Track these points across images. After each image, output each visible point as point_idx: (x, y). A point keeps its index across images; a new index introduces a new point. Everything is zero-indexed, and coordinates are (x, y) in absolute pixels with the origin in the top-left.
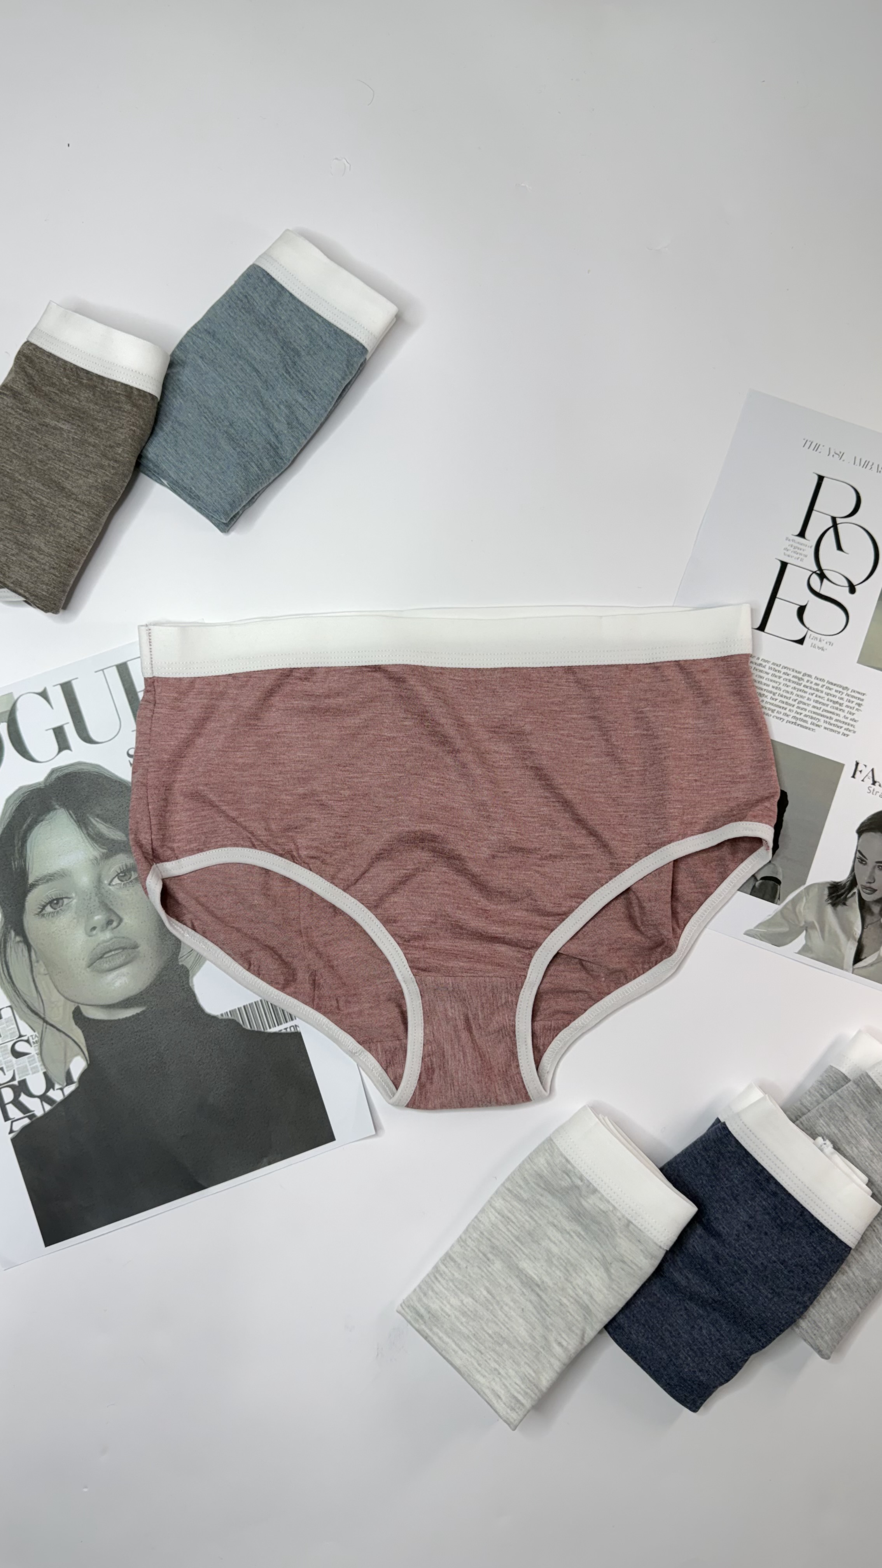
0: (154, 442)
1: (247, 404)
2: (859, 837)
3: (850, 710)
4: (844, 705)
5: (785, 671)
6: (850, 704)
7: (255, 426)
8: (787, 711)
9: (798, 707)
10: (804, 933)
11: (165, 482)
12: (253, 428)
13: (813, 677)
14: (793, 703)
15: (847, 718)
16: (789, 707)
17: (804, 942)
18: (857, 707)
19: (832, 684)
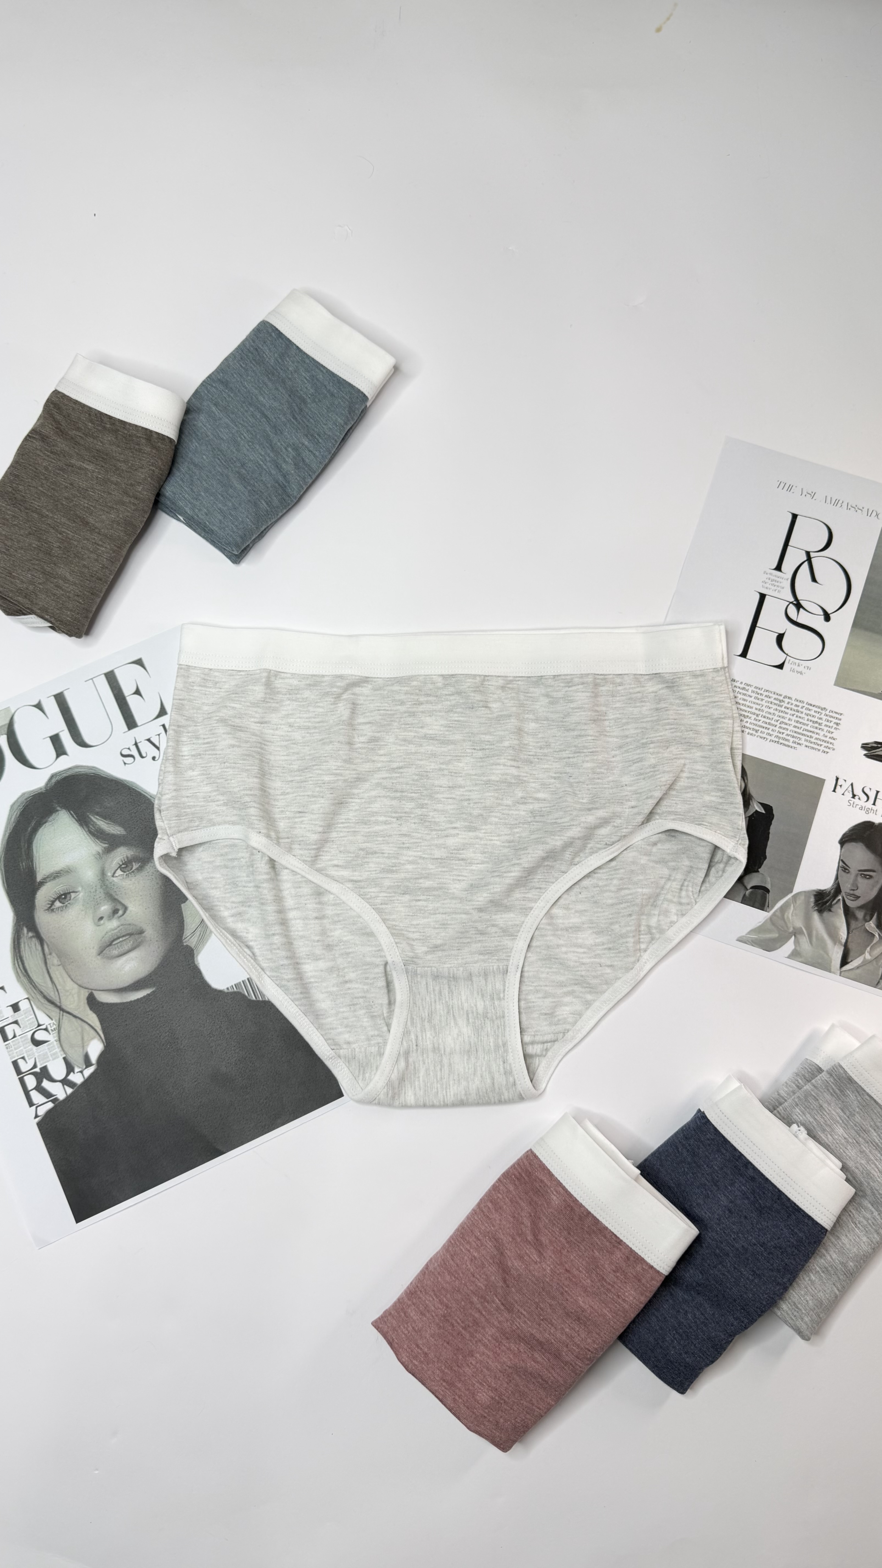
0: (171, 481)
1: (258, 447)
2: (842, 847)
3: (829, 729)
4: (823, 725)
5: (767, 694)
6: (828, 724)
7: (265, 467)
8: (770, 731)
9: (780, 727)
10: (793, 937)
11: (181, 518)
12: (262, 468)
13: (794, 699)
14: (776, 723)
15: (826, 737)
16: (771, 728)
17: (793, 947)
18: (835, 726)
19: (811, 705)
